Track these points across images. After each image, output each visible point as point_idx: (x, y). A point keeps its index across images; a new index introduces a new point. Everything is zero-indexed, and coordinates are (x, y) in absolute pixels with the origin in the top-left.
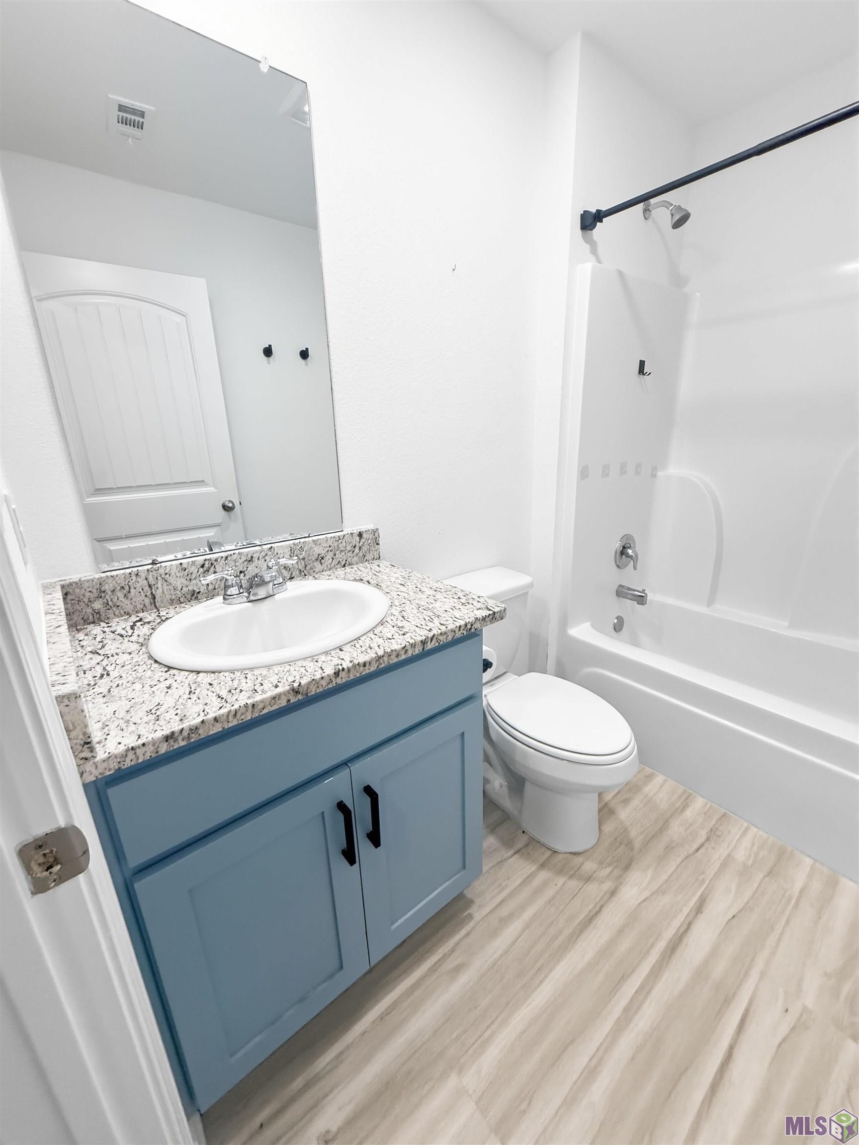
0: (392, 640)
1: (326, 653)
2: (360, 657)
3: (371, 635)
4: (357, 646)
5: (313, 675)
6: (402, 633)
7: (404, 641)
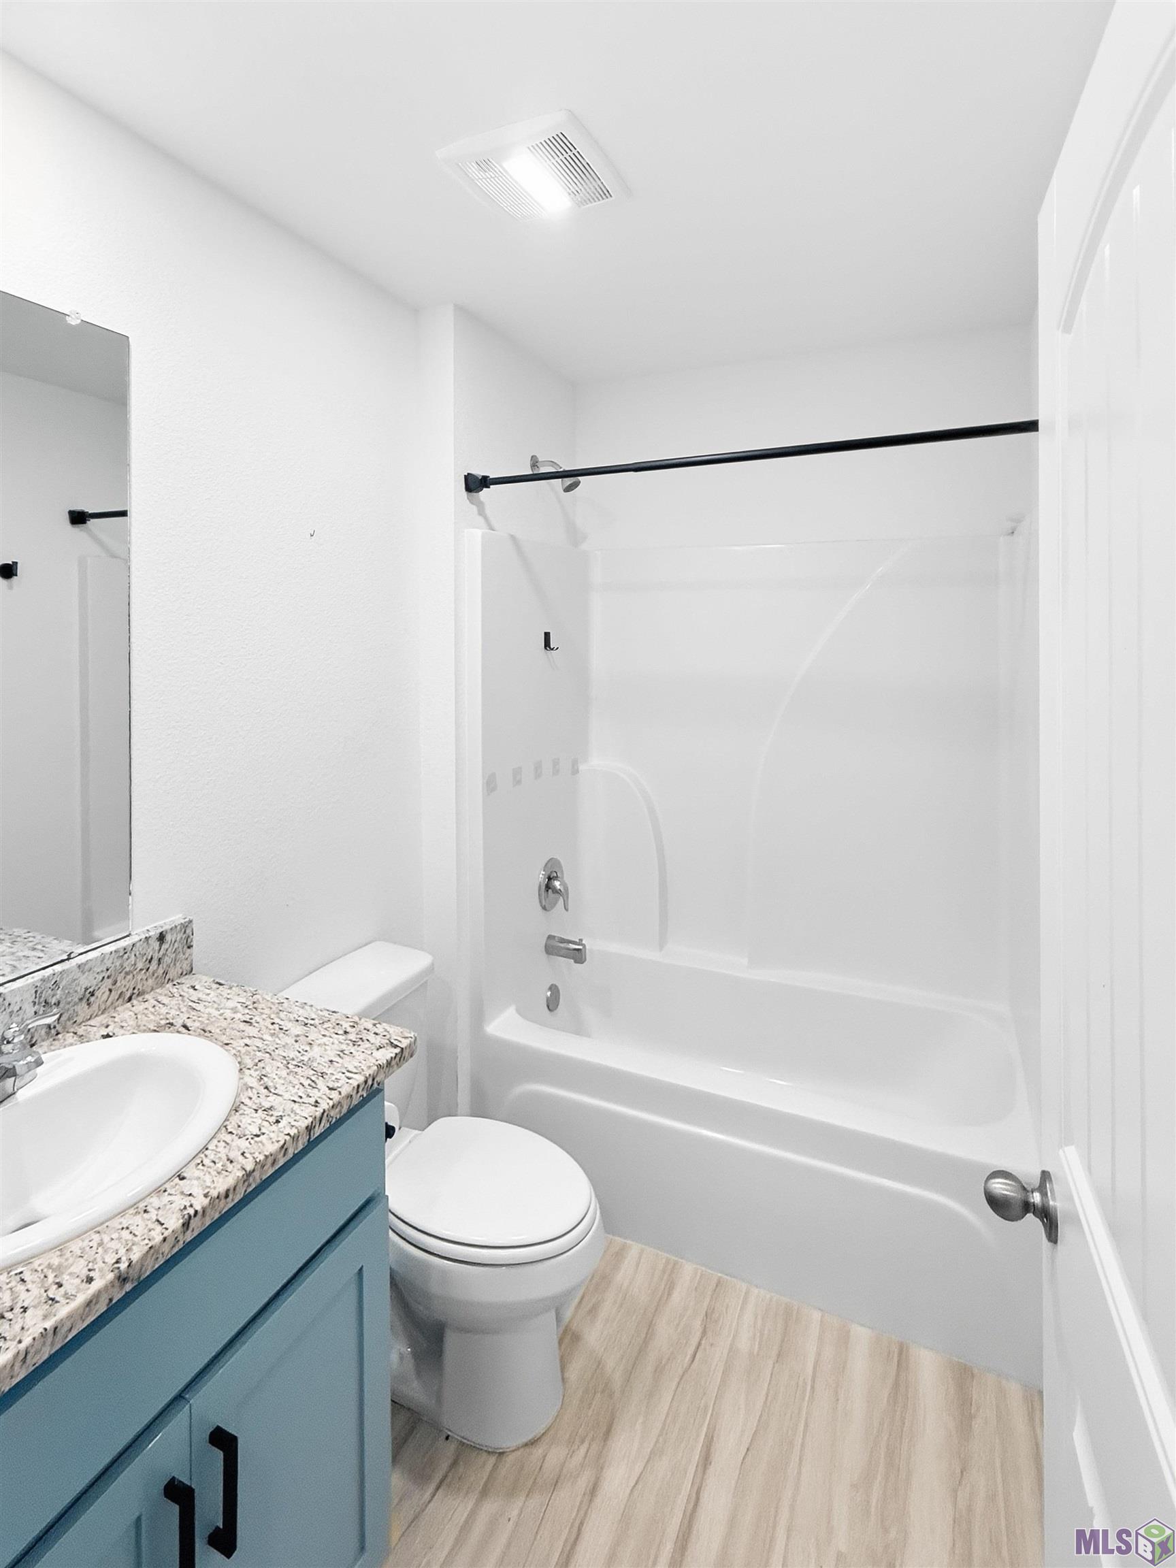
0: (262, 1136)
1: (160, 1190)
2: (218, 1182)
3: (224, 1136)
4: (206, 1162)
5: (149, 1240)
6: (273, 1119)
7: (282, 1135)
